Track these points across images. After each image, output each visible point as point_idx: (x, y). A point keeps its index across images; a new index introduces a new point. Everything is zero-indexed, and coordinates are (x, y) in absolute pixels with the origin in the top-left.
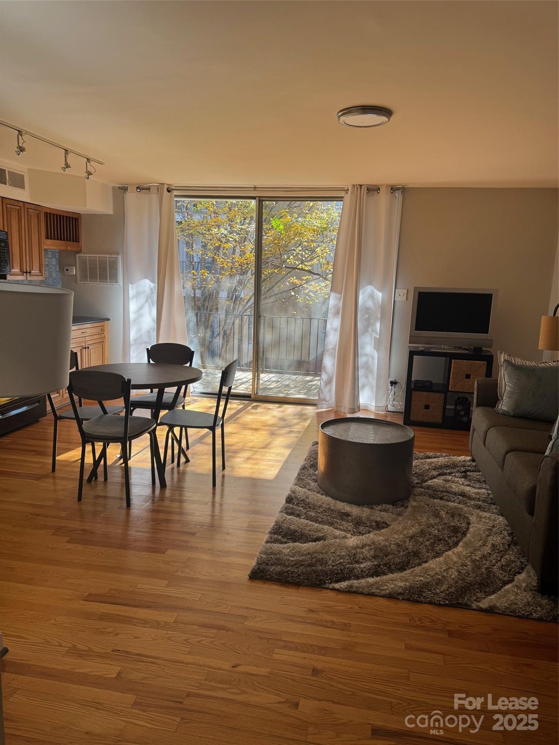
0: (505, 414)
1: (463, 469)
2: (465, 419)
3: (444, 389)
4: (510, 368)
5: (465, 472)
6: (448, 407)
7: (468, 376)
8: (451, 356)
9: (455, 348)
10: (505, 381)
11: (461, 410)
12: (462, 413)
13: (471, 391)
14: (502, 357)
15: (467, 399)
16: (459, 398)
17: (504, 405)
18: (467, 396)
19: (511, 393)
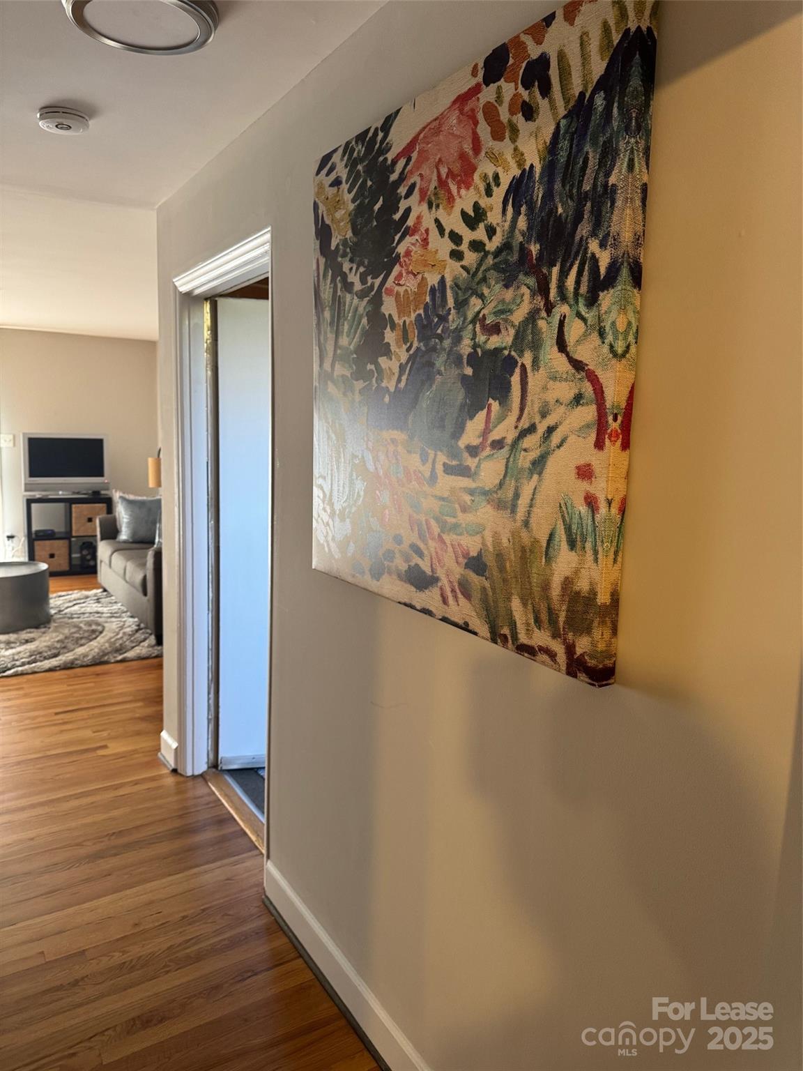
0: (125, 542)
1: (96, 598)
2: (92, 563)
3: (67, 536)
4: (124, 503)
5: (98, 599)
6: (74, 556)
7: (90, 520)
8: (70, 502)
9: (74, 493)
10: (123, 515)
11: (87, 555)
12: (89, 557)
13: (93, 534)
14: (116, 496)
15: (92, 543)
16: (84, 543)
17: (124, 535)
18: (91, 540)
19: (128, 523)
